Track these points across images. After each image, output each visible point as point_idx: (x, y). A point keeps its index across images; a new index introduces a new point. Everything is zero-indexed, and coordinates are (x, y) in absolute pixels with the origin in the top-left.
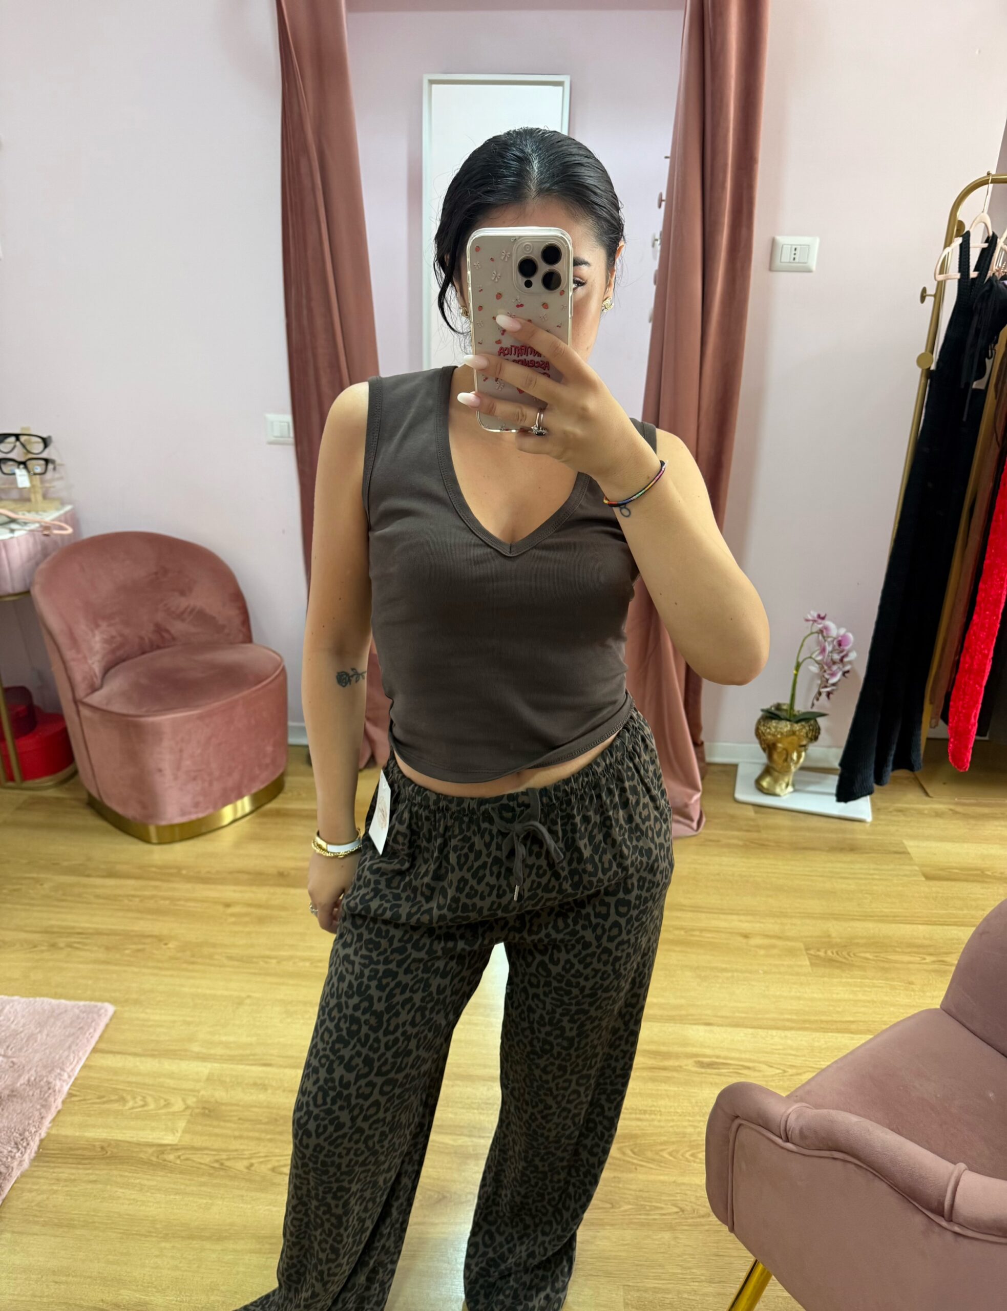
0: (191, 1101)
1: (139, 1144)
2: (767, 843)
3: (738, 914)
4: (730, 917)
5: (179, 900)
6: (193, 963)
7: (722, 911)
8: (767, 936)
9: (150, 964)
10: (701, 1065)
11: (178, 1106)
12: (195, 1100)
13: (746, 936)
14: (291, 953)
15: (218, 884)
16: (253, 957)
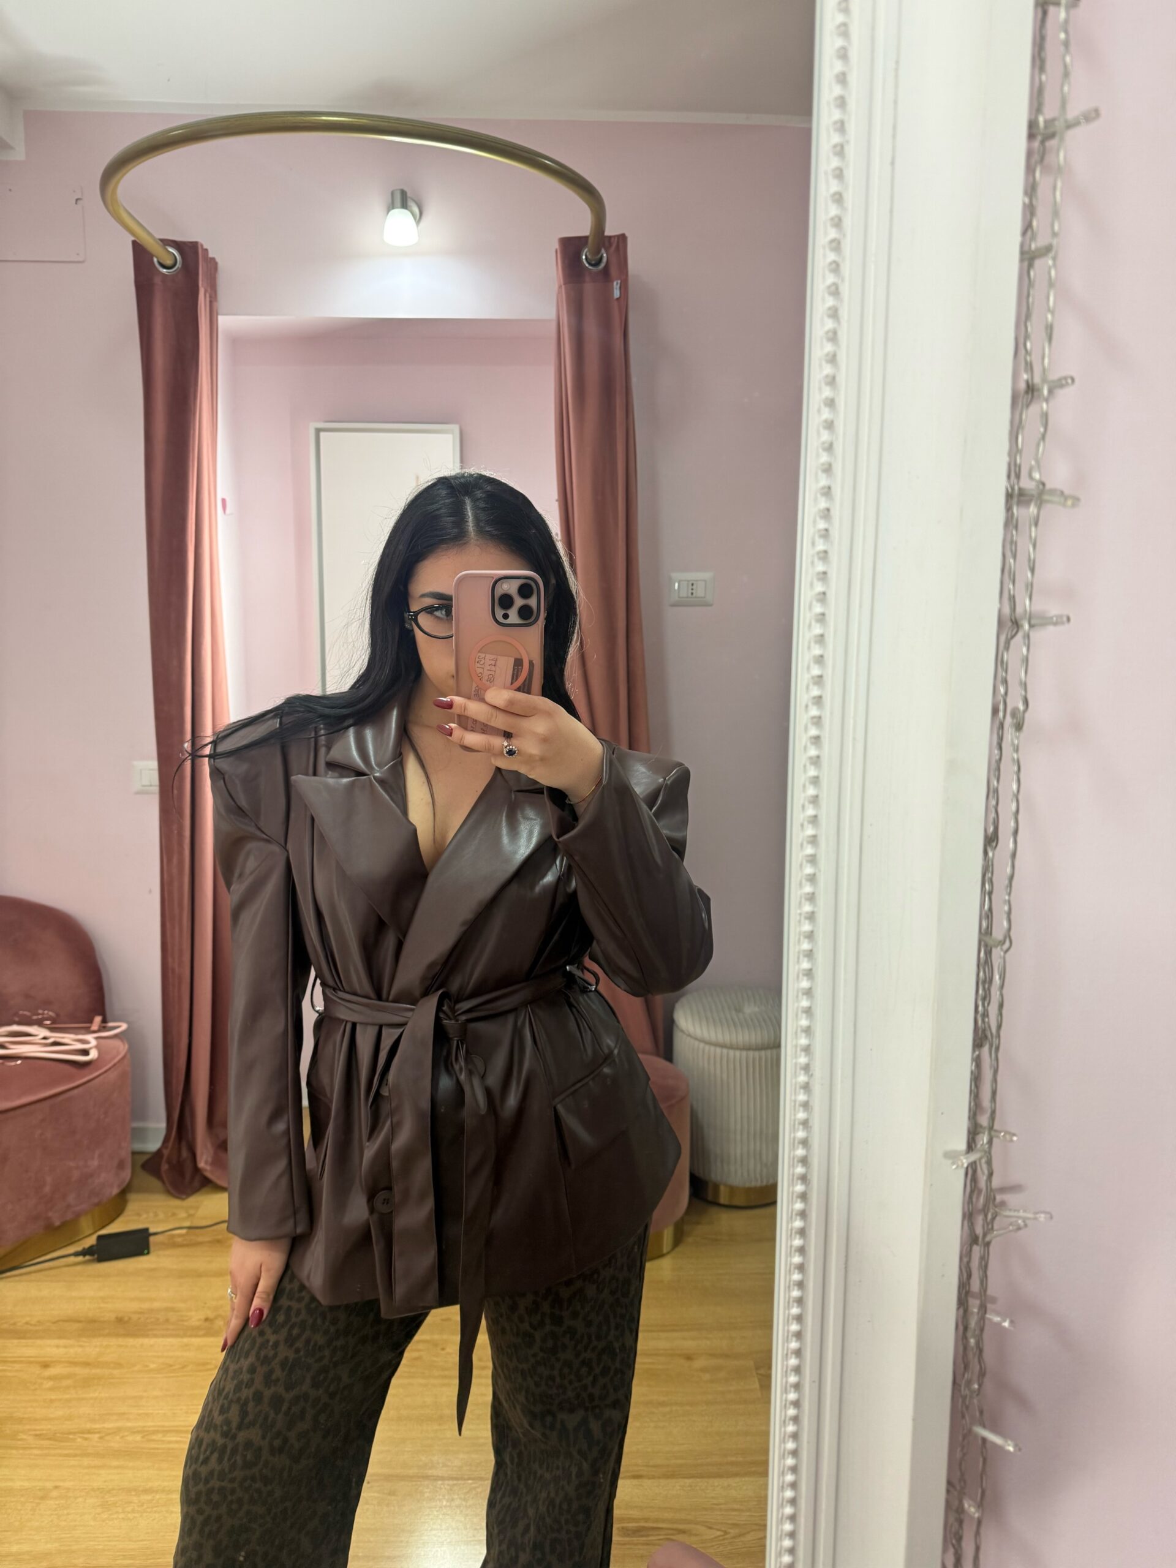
3: (681, 1330)
4: (672, 1335)
7: (663, 1328)
8: (715, 1356)
13: (689, 1358)
14: (120, 1424)
15: (37, 1338)
16: (70, 1433)
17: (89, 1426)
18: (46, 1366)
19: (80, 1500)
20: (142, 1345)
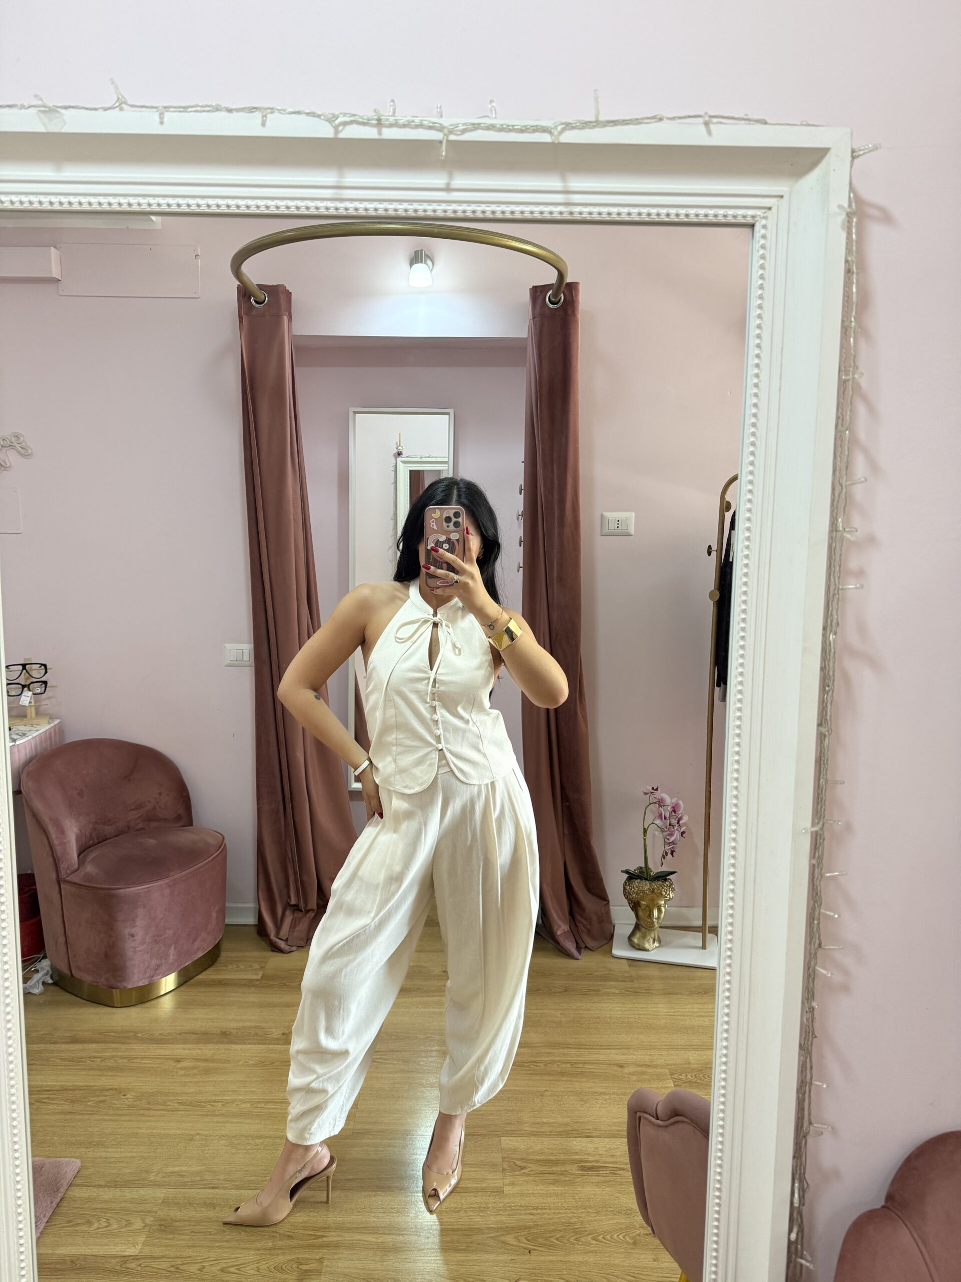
0: (149, 1220)
1: (104, 1257)
2: (639, 991)
3: (614, 1049)
4: (608, 1051)
5: (135, 1058)
6: (149, 1109)
7: (602, 1047)
8: (639, 1065)
9: (112, 1112)
10: (583, 1169)
11: (138, 1224)
12: (152, 1219)
13: (621, 1066)
14: (234, 1097)
15: (169, 1044)
16: (201, 1102)
17: (213, 1098)
18: (178, 1061)
19: (214, 1142)
20: (241, 1049)
